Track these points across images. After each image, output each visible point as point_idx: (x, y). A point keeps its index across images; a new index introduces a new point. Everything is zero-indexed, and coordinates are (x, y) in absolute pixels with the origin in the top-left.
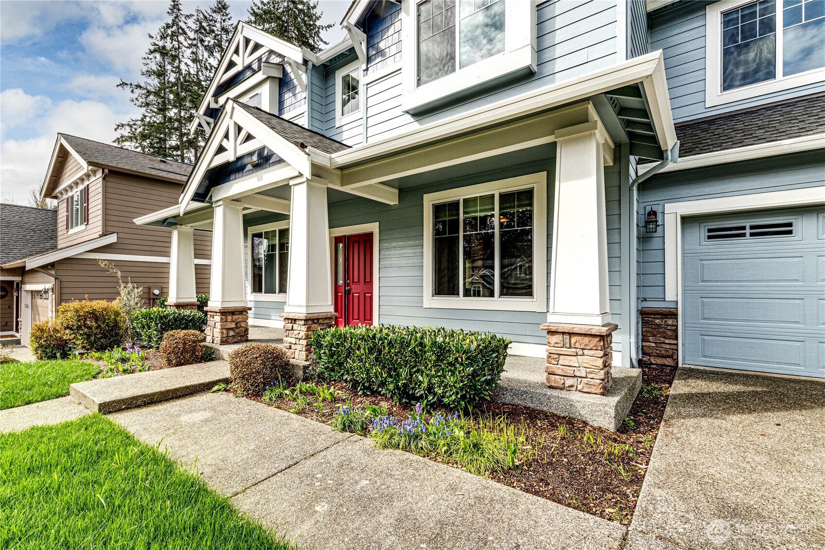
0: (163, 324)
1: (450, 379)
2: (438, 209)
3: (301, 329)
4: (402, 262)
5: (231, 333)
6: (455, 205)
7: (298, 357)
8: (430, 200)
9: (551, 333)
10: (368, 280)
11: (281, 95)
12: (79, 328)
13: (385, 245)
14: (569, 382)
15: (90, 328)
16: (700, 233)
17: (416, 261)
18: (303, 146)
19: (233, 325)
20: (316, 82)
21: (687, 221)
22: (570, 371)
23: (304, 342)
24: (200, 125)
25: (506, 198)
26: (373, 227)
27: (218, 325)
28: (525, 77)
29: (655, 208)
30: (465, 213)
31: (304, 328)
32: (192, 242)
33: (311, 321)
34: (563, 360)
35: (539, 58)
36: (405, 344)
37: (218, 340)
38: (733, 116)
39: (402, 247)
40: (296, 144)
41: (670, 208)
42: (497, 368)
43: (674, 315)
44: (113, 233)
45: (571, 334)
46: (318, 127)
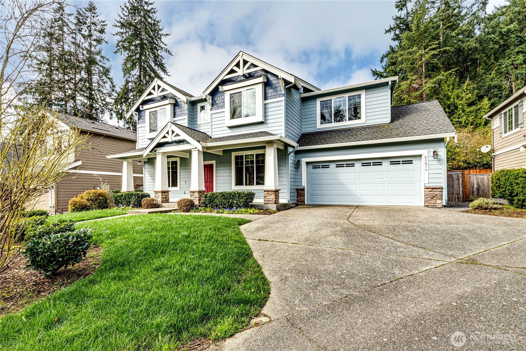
0: (138, 197)
1: (241, 200)
2: (237, 158)
3: (197, 195)
4: (225, 174)
5: (164, 199)
6: (242, 157)
7: (196, 202)
8: (234, 154)
9: (265, 191)
10: (211, 181)
11: (174, 110)
12: (96, 200)
13: (218, 168)
14: (268, 202)
15: (100, 200)
16: (311, 167)
17: (229, 174)
18: (199, 142)
19: (165, 197)
20: (190, 107)
21: (308, 163)
22: (268, 200)
23: (198, 198)
24: (132, 115)
25: (257, 156)
26: (214, 162)
27: (160, 196)
28: (262, 123)
29: (299, 159)
30: (245, 159)
31: (198, 194)
32: (132, 166)
33: (200, 192)
34: (267, 197)
35: (265, 118)
36: (230, 194)
37: (161, 202)
38: (322, 133)
39: (224, 170)
40: (197, 141)
41: (303, 159)
42: (252, 199)
43: (303, 190)
44: (79, 160)
45: (269, 191)
46: (191, 126)
